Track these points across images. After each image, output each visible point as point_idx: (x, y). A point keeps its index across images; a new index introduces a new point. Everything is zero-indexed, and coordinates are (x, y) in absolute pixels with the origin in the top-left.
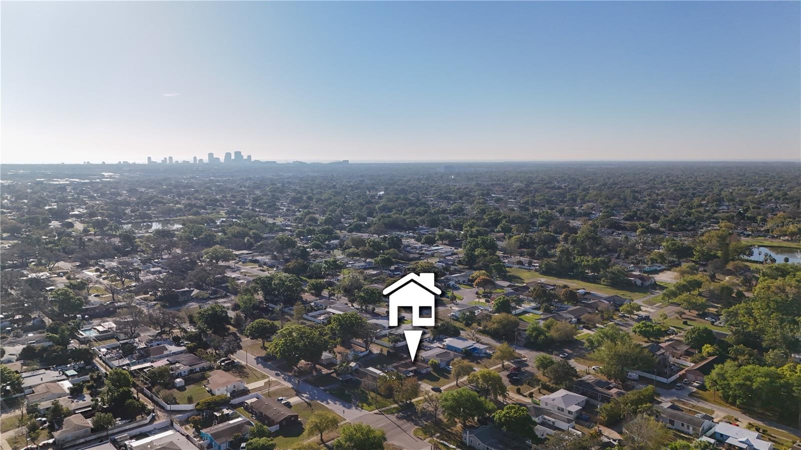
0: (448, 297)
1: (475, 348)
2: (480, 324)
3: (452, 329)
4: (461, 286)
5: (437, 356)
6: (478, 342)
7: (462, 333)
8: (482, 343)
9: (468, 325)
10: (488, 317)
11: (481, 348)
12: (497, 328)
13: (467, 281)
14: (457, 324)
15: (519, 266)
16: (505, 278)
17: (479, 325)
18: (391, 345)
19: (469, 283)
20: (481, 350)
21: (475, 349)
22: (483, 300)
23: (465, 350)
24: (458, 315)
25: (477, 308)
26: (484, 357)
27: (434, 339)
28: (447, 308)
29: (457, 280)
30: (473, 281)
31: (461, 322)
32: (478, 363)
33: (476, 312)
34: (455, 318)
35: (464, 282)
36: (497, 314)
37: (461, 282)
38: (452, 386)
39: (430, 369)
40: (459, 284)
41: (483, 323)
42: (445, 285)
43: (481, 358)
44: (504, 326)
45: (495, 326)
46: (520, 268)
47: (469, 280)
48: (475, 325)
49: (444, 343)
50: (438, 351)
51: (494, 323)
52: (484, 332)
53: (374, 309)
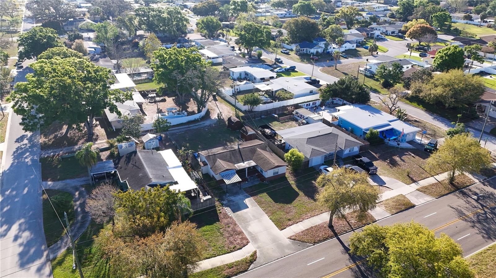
0: (366, 48)
1: (392, 129)
2: (409, 85)
3: (357, 90)
4: (387, 37)
5: (311, 140)
6: (400, 118)
7: (374, 97)
8: (407, 121)
9: (387, 85)
10: (426, 74)
11: (406, 132)
12: (441, 96)
13: (397, 32)
14: (371, 83)
15: (466, 21)
16: (448, 32)
17: (407, 86)
18: (247, 107)
19: (400, 34)
20: (405, 135)
21: (392, 132)
22: (416, 54)
23: (372, 133)
24: (375, 70)
25: (408, 62)
26: (407, 150)
27: (322, 105)
28: (360, 60)
29: (384, 31)
30: (404, 32)
31: (377, 80)
32: (393, 164)
33: (405, 66)
34: (368, 74)
35: (393, 32)
36: (438, 73)
37: (389, 32)
38: (317, 228)
39: (286, 170)
40: (387, 35)
41: (415, 85)
42: (368, 34)
43: (402, 152)
44: (456, 93)
45: (439, 91)
46: (467, 23)
47: (400, 31)
48: (399, 86)
49: (335, 114)
50: (318, 129)
51: (436, 86)
52: (415, 100)
53: (260, 55)
